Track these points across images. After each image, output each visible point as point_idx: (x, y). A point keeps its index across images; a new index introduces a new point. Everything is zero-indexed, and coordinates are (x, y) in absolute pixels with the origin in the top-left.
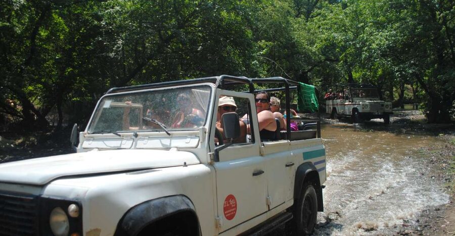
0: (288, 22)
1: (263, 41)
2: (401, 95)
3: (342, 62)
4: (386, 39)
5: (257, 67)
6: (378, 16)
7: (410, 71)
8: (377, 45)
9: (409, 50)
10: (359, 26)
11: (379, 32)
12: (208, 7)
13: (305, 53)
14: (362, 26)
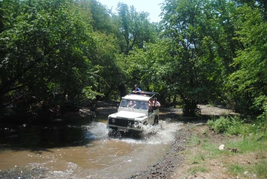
0: (114, 56)
1: (98, 65)
2: (175, 100)
3: (142, 80)
4: (164, 70)
5: (93, 80)
6: (161, 57)
7: (175, 88)
8: (159, 73)
9: (176, 77)
10: (151, 62)
11: (161, 66)
12: (62, 43)
13: (122, 74)
14: (153, 62)
